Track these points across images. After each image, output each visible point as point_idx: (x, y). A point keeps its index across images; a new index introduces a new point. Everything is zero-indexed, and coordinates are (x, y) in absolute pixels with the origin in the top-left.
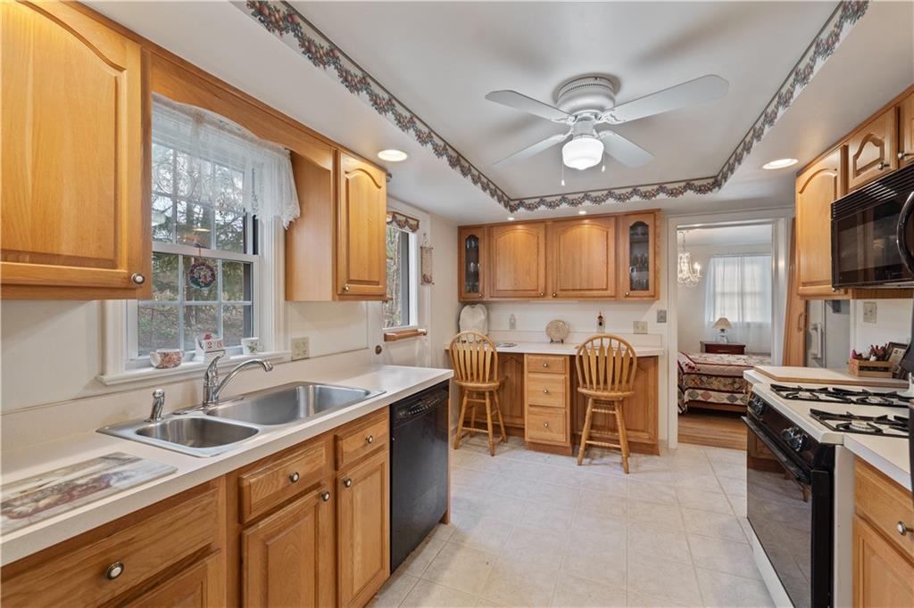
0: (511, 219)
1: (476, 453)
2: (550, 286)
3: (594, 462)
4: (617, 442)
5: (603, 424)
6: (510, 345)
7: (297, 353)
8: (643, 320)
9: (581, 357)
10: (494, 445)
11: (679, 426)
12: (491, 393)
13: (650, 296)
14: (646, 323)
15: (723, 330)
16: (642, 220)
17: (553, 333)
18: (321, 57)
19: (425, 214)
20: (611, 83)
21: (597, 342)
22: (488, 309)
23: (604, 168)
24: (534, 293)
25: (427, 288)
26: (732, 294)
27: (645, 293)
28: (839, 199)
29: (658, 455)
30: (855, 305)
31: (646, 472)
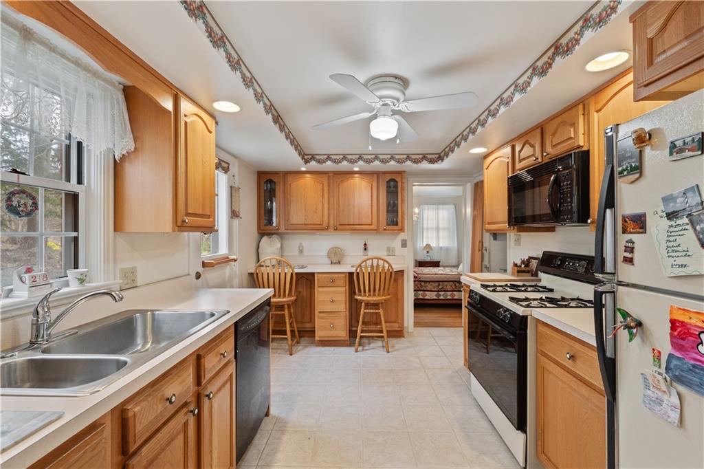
0: (303, 169)
1: (277, 355)
2: (332, 222)
3: (365, 348)
4: (382, 332)
5: (369, 320)
6: (303, 267)
7: (125, 282)
8: (392, 246)
9: (358, 273)
10: (292, 346)
11: (414, 317)
12: (289, 305)
13: (399, 230)
14: (394, 248)
15: (428, 252)
16: (393, 177)
17: (333, 256)
18: (194, 10)
19: (234, 158)
20: (404, 82)
21: (369, 263)
22: (281, 239)
23: (398, 141)
24: (319, 227)
25: (236, 222)
26: (432, 229)
27: (396, 227)
28: (510, 175)
29: (403, 337)
30: (510, 236)
31: (398, 350)
